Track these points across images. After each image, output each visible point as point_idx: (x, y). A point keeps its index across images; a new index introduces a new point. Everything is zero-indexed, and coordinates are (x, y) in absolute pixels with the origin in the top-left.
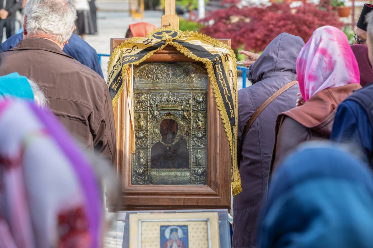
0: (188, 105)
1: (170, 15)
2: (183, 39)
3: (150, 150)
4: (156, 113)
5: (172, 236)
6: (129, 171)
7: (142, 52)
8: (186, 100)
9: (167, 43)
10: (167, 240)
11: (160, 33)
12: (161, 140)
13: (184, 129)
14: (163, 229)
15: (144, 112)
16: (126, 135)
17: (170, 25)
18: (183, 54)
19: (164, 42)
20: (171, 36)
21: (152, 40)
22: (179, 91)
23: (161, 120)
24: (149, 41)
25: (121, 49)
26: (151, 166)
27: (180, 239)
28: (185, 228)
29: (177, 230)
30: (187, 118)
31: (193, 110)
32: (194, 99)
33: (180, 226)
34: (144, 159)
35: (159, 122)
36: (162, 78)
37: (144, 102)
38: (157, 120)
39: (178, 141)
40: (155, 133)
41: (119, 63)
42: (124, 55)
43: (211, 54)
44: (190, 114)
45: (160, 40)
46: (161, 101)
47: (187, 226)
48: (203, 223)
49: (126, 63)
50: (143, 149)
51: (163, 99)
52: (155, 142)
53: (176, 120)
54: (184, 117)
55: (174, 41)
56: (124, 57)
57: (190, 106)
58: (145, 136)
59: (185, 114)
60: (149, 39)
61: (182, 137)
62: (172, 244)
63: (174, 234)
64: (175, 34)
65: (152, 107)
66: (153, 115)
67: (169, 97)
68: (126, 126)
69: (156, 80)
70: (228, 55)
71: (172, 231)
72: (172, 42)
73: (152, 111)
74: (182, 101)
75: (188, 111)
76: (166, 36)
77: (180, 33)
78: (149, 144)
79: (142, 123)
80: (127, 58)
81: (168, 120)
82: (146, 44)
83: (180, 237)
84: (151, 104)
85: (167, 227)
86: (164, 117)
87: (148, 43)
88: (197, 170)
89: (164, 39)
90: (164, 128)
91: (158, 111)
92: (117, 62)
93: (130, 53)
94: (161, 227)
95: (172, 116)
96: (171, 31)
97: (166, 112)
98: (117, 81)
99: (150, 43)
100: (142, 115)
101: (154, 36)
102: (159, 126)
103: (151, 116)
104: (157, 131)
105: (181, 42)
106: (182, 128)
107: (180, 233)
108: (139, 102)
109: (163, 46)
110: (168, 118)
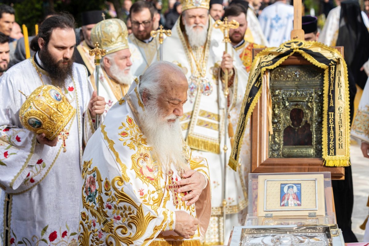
0: (311, 98)
1: (297, 30)
2: (307, 47)
3: (283, 132)
4: (287, 104)
5: (289, 191)
6: (267, 148)
7: (275, 58)
8: (310, 94)
9: (294, 51)
10: (285, 194)
11: (289, 44)
12: (291, 125)
13: (308, 115)
14: (282, 186)
15: (278, 104)
16: (264, 121)
17: (297, 37)
18: (306, 59)
19: (292, 50)
20: (298, 45)
21: (283, 48)
22: (304, 87)
23: (291, 109)
24: (280, 50)
25: (260, 57)
26: (283, 143)
27: (295, 193)
28: (299, 185)
29: (293, 187)
30: (311, 107)
31: (315, 101)
32: (315, 93)
33: (295, 184)
34: (278, 139)
35: (289, 110)
36: (291, 78)
37: (277, 95)
38: (288, 109)
39: (304, 125)
40: (286, 119)
41: (259, 67)
42: (262, 61)
43: (327, 59)
44: (313, 104)
45: (289, 49)
46: (291, 95)
47: (300, 184)
48: (312, 182)
49: (264, 66)
50: (277, 131)
51: (292, 93)
52: (286, 126)
53: (302, 109)
54: (308, 107)
55: (300, 49)
56: (262, 62)
57: (313, 98)
58: (278, 122)
59: (309, 104)
60: (280, 48)
61: (306, 122)
62: (289, 197)
63: (291, 189)
64: (301, 44)
65: (284, 100)
66: (284, 105)
67: (297, 92)
68: (264, 114)
69: (287, 79)
70: (340, 59)
71: (289, 187)
72: (298, 50)
73: (284, 103)
74: (307, 94)
75: (311, 102)
76: (294, 46)
77: (304, 42)
78: (281, 127)
79: (276, 112)
80: (264, 63)
81: (296, 109)
82: (279, 52)
83: (295, 192)
84: (283, 97)
85: (285, 184)
86: (293, 107)
87: (280, 51)
88: (319, 147)
89: (292, 48)
90: (293, 115)
91: (288, 102)
92: (258, 66)
93: (266, 59)
94: (281, 184)
95: (299, 106)
96: (298, 42)
97: (294, 103)
98: (258, 80)
99: (282, 52)
100: (276, 106)
101: (285, 46)
102: (289, 114)
103: (283, 106)
104: (288, 118)
105: (306, 51)
106: (307, 115)
107: (295, 189)
108: (274, 96)
109: (291, 54)
110: (296, 107)
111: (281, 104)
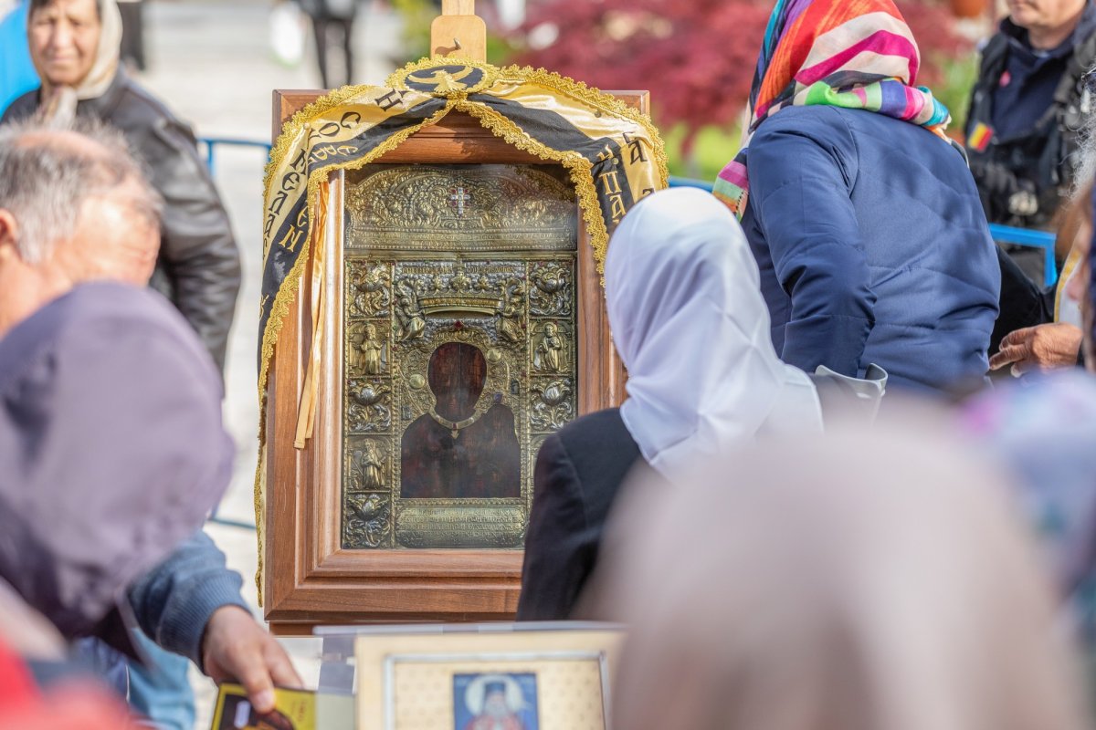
0: (516, 300)
1: (459, 17)
2: (501, 92)
3: (399, 440)
4: (417, 324)
5: (488, 707)
6: (334, 507)
7: (371, 132)
8: (511, 284)
9: (450, 104)
10: (473, 719)
11: (428, 73)
12: (432, 409)
13: (505, 373)
14: (461, 682)
15: (381, 320)
17: (457, 48)
18: (501, 139)
19: (440, 101)
21: (403, 93)
22: (488, 255)
23: (433, 346)
24: (393, 98)
25: (307, 124)
26: (402, 489)
27: (516, 716)
28: (527, 680)
29: (503, 687)
30: (515, 338)
31: (532, 314)
32: (534, 280)
34: (379, 469)
35: (425, 351)
36: (434, 215)
37: (378, 288)
38: (420, 347)
39: (486, 411)
40: (413, 386)
41: (300, 169)
42: (315, 141)
43: (587, 138)
44: (524, 327)
45: (428, 96)
46: (432, 288)
47: (533, 675)
49: (322, 164)
51: (438, 280)
53: (480, 346)
54: (503, 335)
55: (471, 96)
56: (315, 148)
57: (522, 302)
58: (381, 397)
59: (508, 326)
60: (394, 92)
61: (497, 400)
63: (495, 698)
64: (476, 76)
65: (403, 306)
66: (406, 329)
67: (456, 273)
69: (416, 219)
70: (642, 142)
72: (465, 102)
73: (405, 319)
75: (516, 317)
76: (448, 83)
78: (395, 420)
79: (374, 356)
80: (324, 150)
81: (456, 344)
82: (385, 109)
83: (514, 708)
84: (400, 297)
85: (473, 676)
86: (442, 335)
87: (393, 104)
89: (440, 90)
90: (443, 370)
91: (423, 316)
92: (294, 165)
93: (333, 134)
94: (456, 677)
95: (466, 335)
96: (461, 68)
97: (447, 320)
98: (295, 225)
99: (398, 105)
100: (372, 331)
101: (408, 82)
102: (427, 364)
103: (400, 334)
105: (494, 102)
106: (497, 370)
107: (514, 696)
108: (362, 289)
109: (438, 115)
111: (394, 323)
